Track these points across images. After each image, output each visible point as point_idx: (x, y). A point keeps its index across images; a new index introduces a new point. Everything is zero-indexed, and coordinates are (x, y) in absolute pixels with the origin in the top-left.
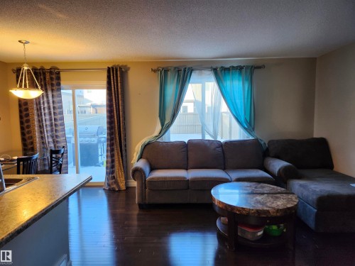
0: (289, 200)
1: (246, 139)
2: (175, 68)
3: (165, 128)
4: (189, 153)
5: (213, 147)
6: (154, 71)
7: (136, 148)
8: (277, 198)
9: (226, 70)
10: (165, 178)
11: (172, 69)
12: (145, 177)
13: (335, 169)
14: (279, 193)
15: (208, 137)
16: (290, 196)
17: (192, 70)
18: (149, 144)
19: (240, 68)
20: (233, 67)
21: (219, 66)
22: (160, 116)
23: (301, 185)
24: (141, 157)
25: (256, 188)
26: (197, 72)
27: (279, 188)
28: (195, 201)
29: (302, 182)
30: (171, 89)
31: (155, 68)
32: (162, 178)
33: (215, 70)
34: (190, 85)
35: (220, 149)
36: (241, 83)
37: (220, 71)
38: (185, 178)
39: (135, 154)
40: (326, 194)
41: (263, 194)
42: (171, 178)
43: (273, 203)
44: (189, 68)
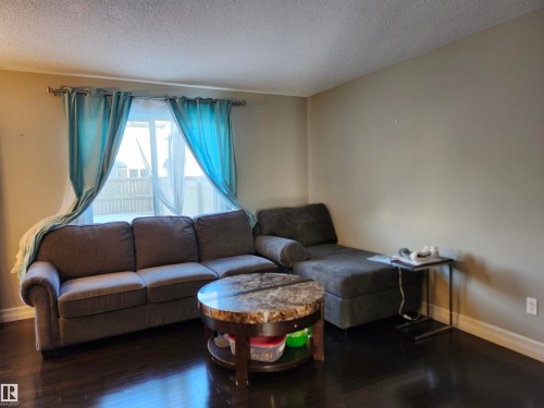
0: (313, 290)
1: (225, 211)
2: (99, 90)
3: (84, 200)
4: (137, 241)
5: (179, 227)
6: (55, 93)
7: (22, 243)
8: (296, 289)
9: (191, 103)
10: (100, 291)
11: (93, 92)
12: (55, 295)
13: (339, 243)
14: (294, 283)
15: (167, 212)
16: (311, 284)
17: (132, 97)
18: (51, 231)
19: (211, 103)
20: (201, 99)
21: (179, 95)
22: (72, 178)
23: (315, 268)
24: (35, 259)
25: (261, 280)
26: (141, 101)
27: (291, 276)
28: (158, 322)
29: (314, 264)
30: (92, 129)
31: (56, 86)
32: (94, 292)
33: (172, 101)
34: (128, 123)
35: (190, 230)
36: (214, 125)
37: (182, 104)
38: (138, 285)
39: (19, 255)
40: (350, 274)
41: (275, 287)
42: (113, 288)
43: (296, 297)
44: (126, 94)
